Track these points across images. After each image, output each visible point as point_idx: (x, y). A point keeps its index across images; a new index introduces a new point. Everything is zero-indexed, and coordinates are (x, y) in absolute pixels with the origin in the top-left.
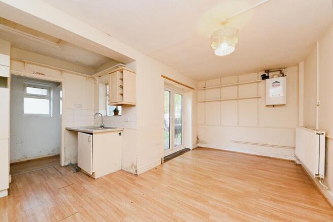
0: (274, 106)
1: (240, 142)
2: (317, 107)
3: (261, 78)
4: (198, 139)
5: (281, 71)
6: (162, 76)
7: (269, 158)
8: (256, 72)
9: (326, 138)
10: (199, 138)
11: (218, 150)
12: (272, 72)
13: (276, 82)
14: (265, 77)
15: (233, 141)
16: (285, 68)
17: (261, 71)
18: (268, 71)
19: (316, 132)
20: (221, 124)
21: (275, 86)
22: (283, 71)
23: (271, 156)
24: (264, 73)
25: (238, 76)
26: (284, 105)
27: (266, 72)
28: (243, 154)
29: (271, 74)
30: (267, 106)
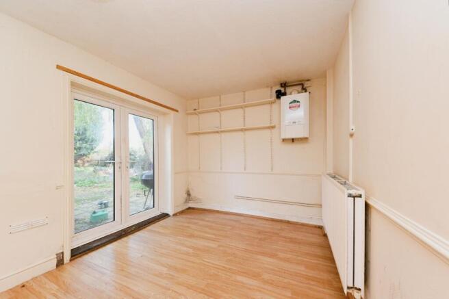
0: (293, 140)
1: (248, 198)
2: (351, 141)
3: (274, 95)
4: (189, 194)
5: (302, 85)
6: (58, 67)
7: (288, 222)
8: (267, 87)
9: (367, 206)
10: (191, 192)
11: (218, 212)
12: (289, 86)
13: (295, 101)
14: (280, 94)
15: (238, 197)
16: (308, 80)
17: (275, 85)
18: (284, 85)
19: (347, 192)
20: (221, 169)
21: (293, 107)
22: (306, 85)
23: (290, 220)
24: (278, 88)
25: (244, 92)
26: (306, 139)
27: (282, 86)
28: (252, 217)
29: (289, 90)
30: (284, 140)
